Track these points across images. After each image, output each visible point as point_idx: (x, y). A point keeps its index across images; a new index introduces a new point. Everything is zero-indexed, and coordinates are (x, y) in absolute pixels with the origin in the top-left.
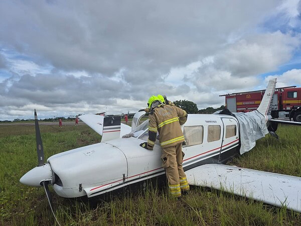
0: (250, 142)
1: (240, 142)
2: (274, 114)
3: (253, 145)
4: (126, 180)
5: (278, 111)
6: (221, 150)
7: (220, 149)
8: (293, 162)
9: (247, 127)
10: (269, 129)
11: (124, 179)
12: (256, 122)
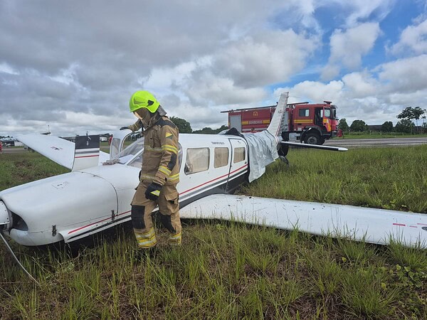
0: (260, 167)
1: (249, 167)
2: (285, 135)
3: (262, 171)
4: (116, 218)
5: (289, 132)
6: (229, 178)
7: (227, 177)
8: (304, 188)
9: (256, 149)
10: (280, 153)
11: (113, 217)
12: (265, 145)
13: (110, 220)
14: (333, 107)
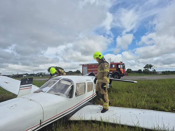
7: (92, 96)
13: (39, 126)
14: (124, 64)
